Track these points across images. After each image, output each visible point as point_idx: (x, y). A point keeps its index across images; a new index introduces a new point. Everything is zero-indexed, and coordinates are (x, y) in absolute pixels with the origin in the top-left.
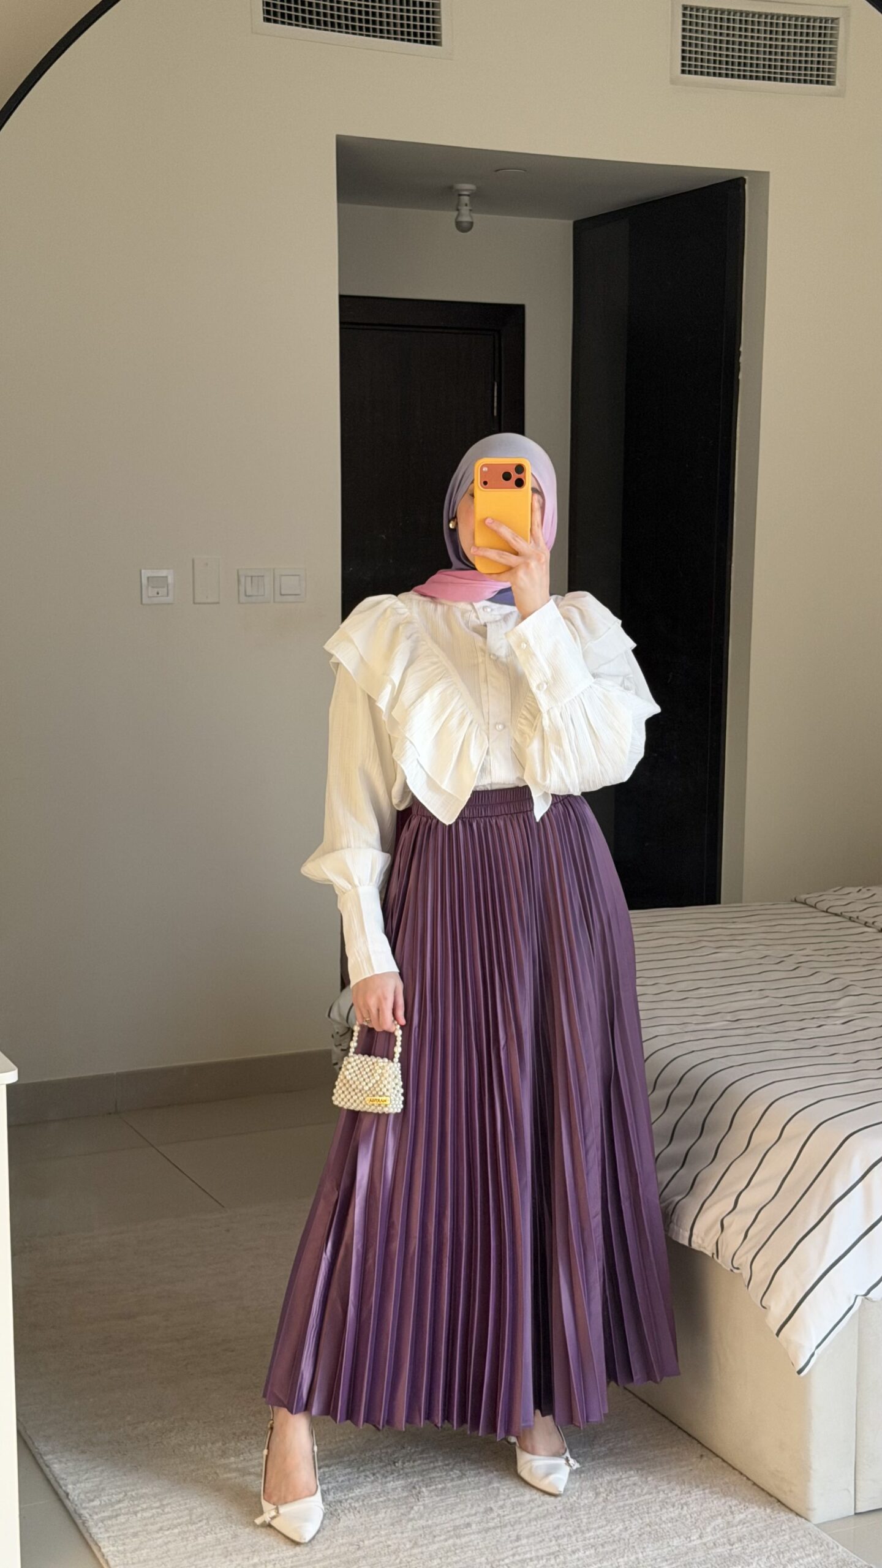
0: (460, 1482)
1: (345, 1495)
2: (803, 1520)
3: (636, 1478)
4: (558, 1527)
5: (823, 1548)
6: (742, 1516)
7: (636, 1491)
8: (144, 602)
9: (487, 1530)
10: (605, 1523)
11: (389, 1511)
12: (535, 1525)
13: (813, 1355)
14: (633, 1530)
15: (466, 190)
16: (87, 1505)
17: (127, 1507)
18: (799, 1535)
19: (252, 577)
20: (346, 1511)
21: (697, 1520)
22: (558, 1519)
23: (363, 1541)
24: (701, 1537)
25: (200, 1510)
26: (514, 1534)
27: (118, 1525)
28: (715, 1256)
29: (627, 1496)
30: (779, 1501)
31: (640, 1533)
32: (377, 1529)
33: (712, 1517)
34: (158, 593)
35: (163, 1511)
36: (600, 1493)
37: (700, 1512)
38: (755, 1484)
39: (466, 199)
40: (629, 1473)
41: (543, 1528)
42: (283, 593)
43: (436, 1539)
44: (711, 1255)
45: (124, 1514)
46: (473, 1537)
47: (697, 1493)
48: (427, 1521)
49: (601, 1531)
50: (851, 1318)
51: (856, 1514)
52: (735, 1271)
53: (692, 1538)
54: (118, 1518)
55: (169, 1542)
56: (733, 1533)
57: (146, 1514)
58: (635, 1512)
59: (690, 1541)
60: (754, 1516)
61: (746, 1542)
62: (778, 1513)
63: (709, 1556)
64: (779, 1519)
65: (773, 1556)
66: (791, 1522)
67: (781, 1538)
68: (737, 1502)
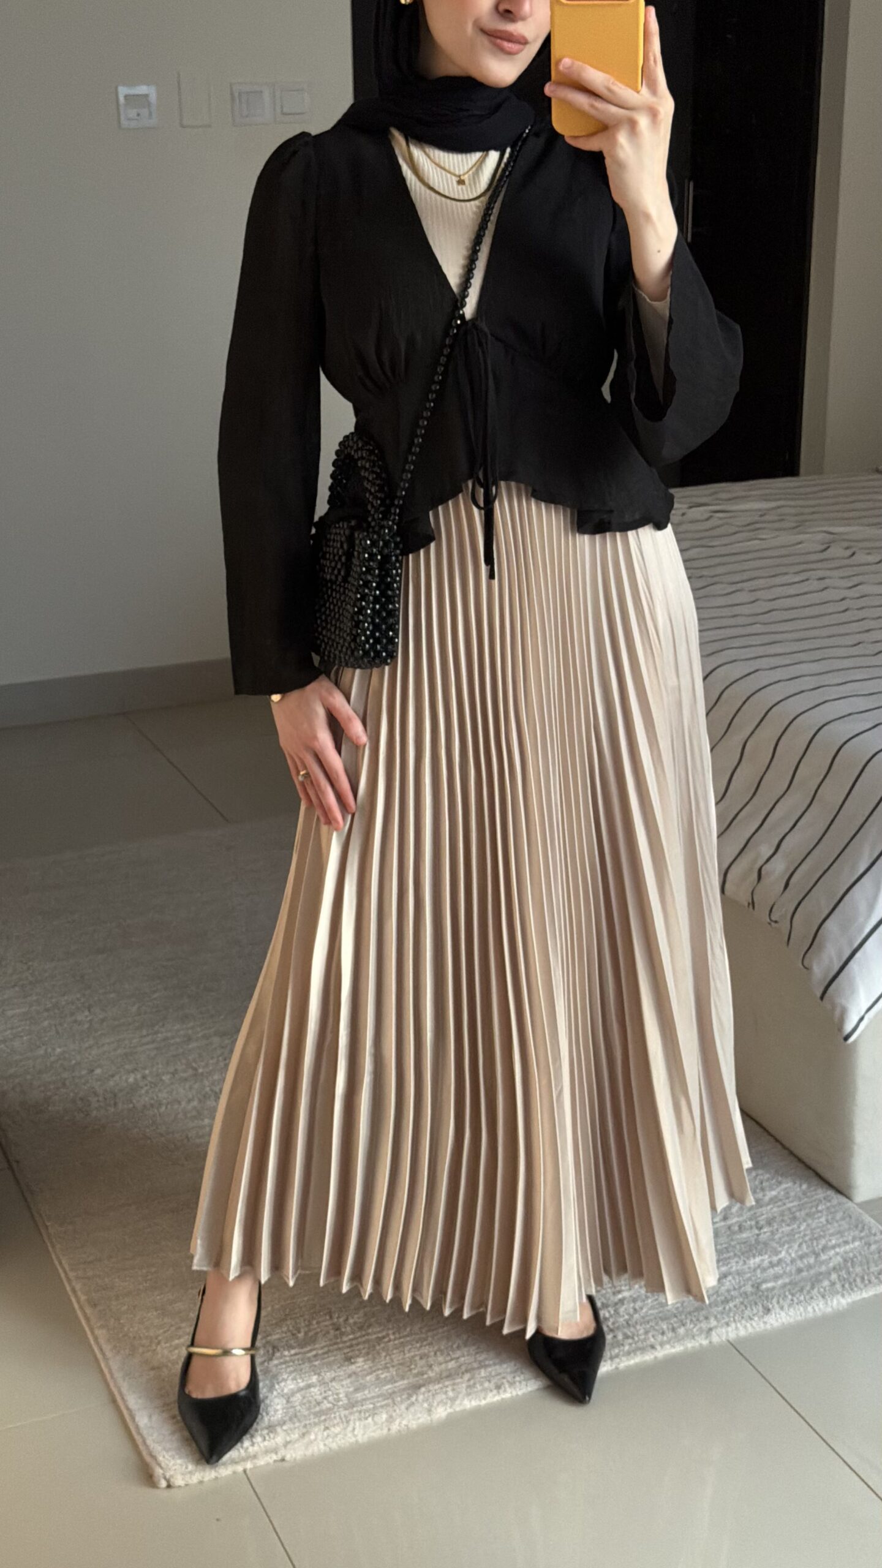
2: (845, 1199)
5: (861, 1235)
6: (774, 1193)
8: (122, 126)
13: (861, 1020)
18: (838, 1217)
19: (247, 93)
28: (751, 907)
30: (818, 1175)
34: (139, 115)
42: (285, 110)
44: (746, 905)
52: (773, 924)
56: (763, 1215)
60: (788, 1193)
61: (776, 1227)
62: (815, 1190)
63: (733, 1243)
64: (816, 1197)
65: (806, 1242)
66: (830, 1201)
67: (817, 1221)
68: (769, 1176)
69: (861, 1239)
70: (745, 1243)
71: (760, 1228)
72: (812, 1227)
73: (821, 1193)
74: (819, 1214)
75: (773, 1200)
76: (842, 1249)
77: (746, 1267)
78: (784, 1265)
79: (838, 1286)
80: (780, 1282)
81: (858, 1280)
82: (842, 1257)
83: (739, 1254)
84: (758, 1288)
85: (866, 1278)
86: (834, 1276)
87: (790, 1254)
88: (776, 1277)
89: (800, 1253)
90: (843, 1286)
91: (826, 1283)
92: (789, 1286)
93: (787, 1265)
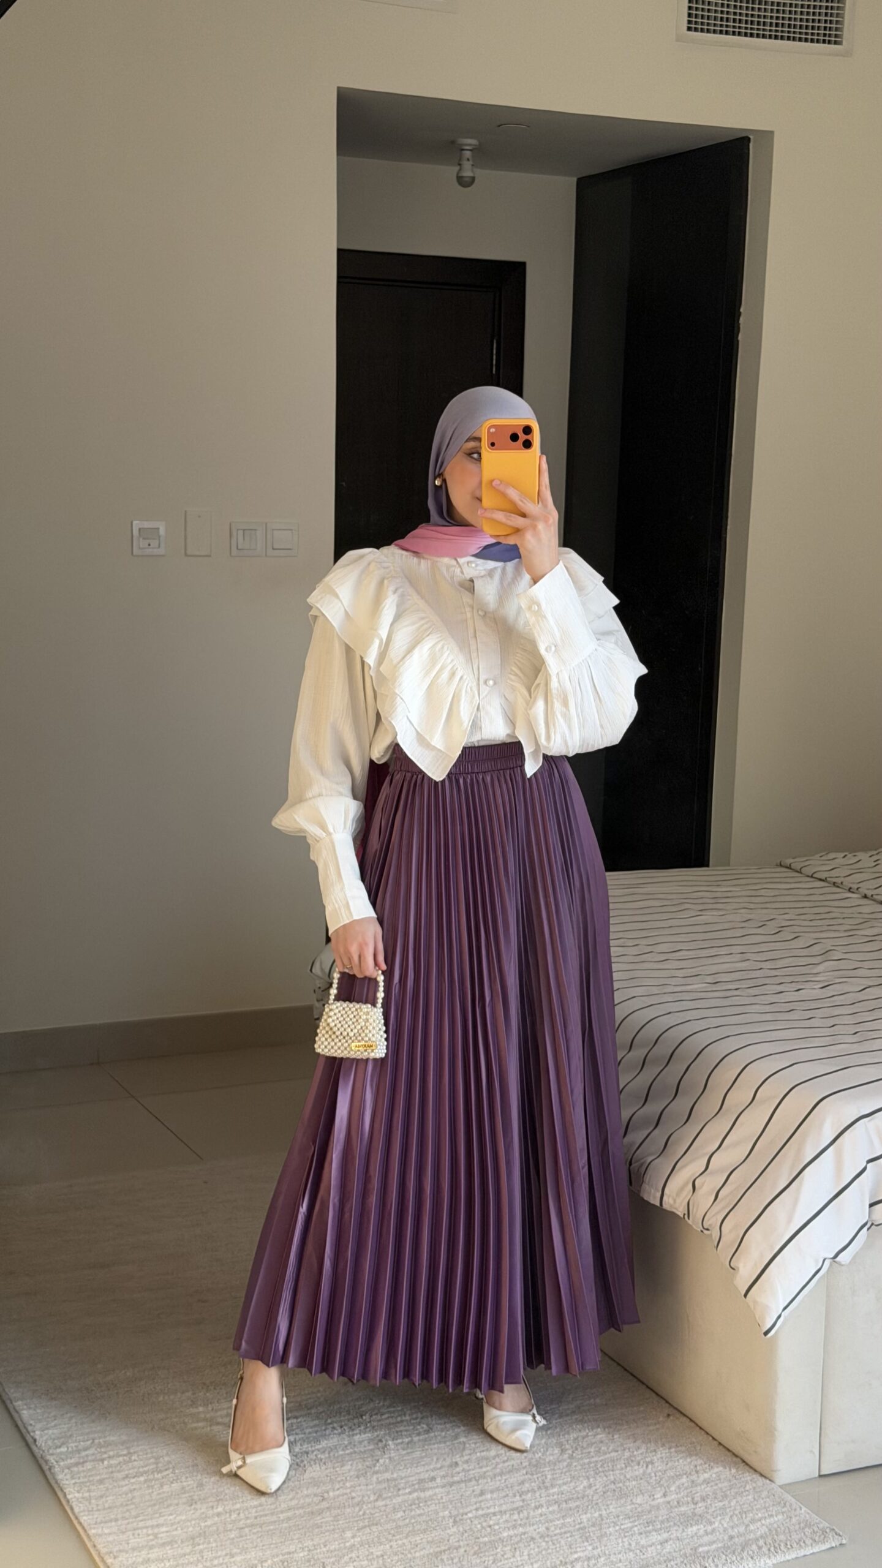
0: (427, 1436)
1: (312, 1447)
2: (768, 1481)
3: (603, 1435)
4: (523, 1483)
5: (783, 1510)
6: (706, 1476)
7: (603, 1448)
8: (134, 553)
9: (451, 1484)
10: (569, 1479)
11: (355, 1463)
12: (500, 1480)
13: (779, 1317)
14: (598, 1487)
15: (470, 145)
16: (55, 1451)
17: (93, 1454)
18: (763, 1496)
19: (244, 530)
20: (312, 1463)
21: (661, 1479)
22: (524, 1475)
23: (328, 1492)
24: (665, 1495)
25: (166, 1459)
26: (478, 1489)
27: (84, 1471)
28: (686, 1217)
29: (592, 1454)
30: (744, 1461)
31: (604, 1490)
32: (342, 1480)
33: (677, 1476)
34: (149, 545)
35: (130, 1458)
36: (566, 1450)
37: (665, 1471)
38: (720, 1444)
39: (468, 154)
40: (595, 1431)
41: (507, 1483)
42: (275, 547)
43: (400, 1492)
44: (682, 1216)
45: (90, 1461)
46: (437, 1490)
47: (663, 1452)
48: (392, 1474)
49: (565, 1487)
50: (818, 1281)
51: (820, 1476)
52: (705, 1232)
53: (655, 1497)
54: (85, 1464)
55: (134, 1489)
56: (697, 1492)
57: (113, 1462)
58: (600, 1469)
59: (654, 1500)
60: (719, 1476)
61: (709, 1502)
62: (743, 1473)
63: (672, 1515)
64: (743, 1480)
65: (736, 1515)
66: (755, 1482)
67: (745, 1498)
68: (702, 1461)
69: (783, 1513)
70: (682, 1515)
71: (696, 1504)
72: (741, 1503)
73: (748, 1476)
74: (747, 1493)
75: (706, 1482)
76: (768, 1521)
77: (685, 1534)
78: (718, 1534)
79: (765, 1549)
80: (714, 1546)
81: (782, 1545)
82: (767, 1527)
83: (679, 1523)
84: (695, 1550)
85: (788, 1543)
86: (761, 1543)
87: (723, 1525)
88: (711, 1543)
89: (731, 1524)
90: (769, 1550)
91: (754, 1547)
92: (722, 1550)
93: (720, 1533)
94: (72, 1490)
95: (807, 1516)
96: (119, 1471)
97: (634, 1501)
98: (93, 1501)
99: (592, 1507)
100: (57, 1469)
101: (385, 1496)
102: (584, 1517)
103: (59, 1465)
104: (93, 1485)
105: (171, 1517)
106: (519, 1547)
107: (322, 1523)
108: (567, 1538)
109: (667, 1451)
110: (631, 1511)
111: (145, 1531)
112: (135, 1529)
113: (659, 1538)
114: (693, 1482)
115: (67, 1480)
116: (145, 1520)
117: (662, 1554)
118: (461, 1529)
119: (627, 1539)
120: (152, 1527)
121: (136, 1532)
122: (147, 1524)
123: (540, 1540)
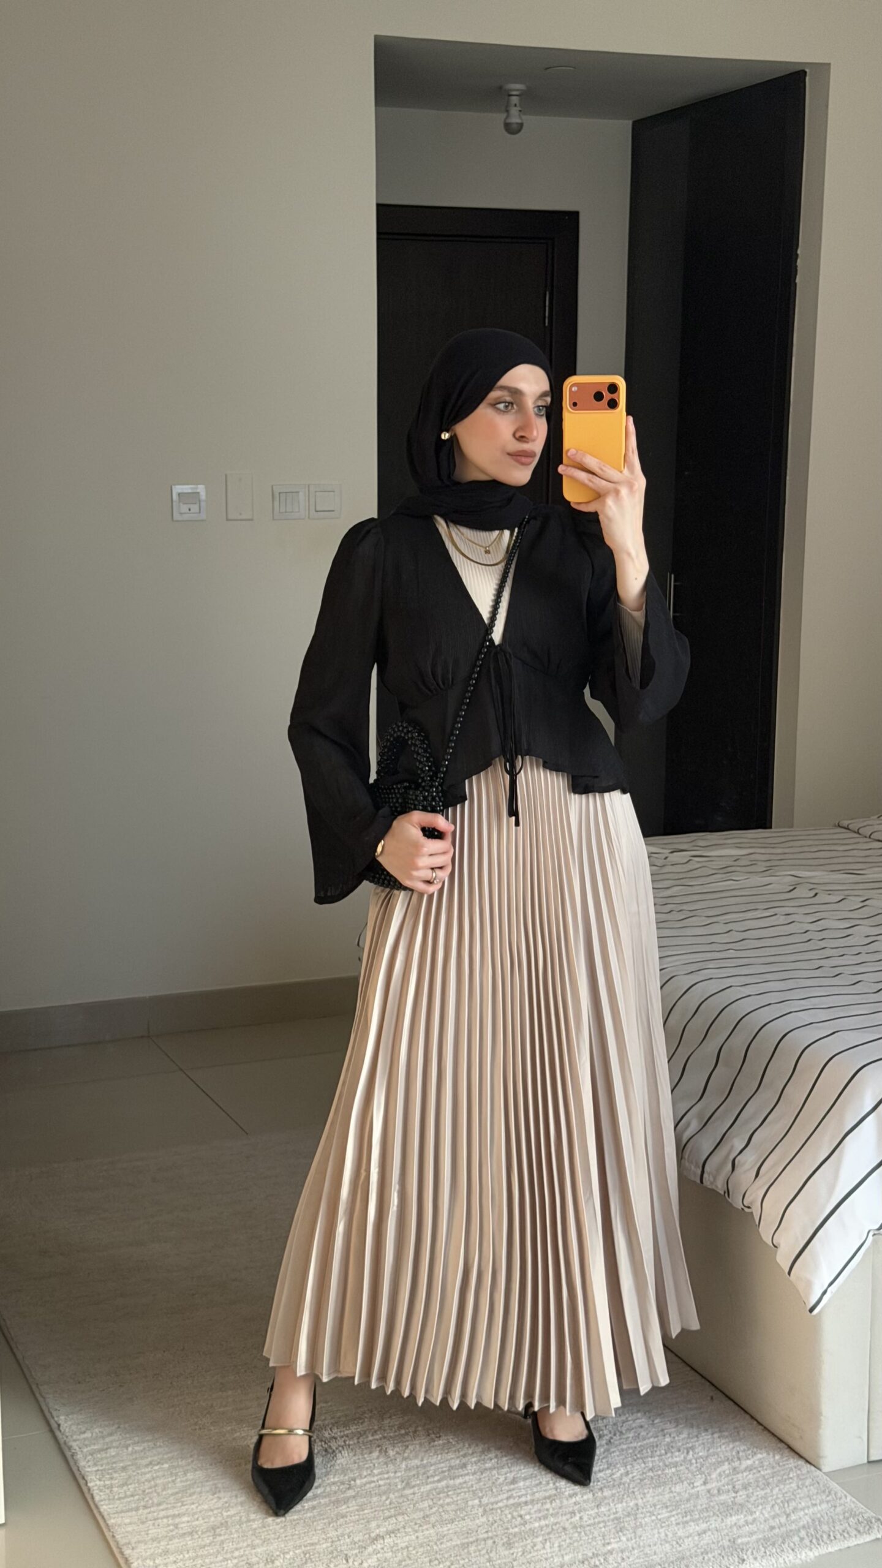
5: (828, 1498)
6: (749, 1462)
8: (175, 519)
10: (606, 1466)
11: (384, 1449)
13: (824, 1293)
14: (635, 1474)
15: (517, 90)
16: (78, 1437)
17: (118, 1440)
18: (807, 1484)
19: (286, 493)
20: (340, 1448)
21: (702, 1465)
23: (355, 1481)
24: (705, 1483)
28: (726, 1195)
30: (790, 1447)
32: (370, 1467)
33: (718, 1463)
34: (190, 510)
37: (707, 1457)
38: (766, 1429)
39: (515, 100)
42: (318, 509)
44: (722, 1193)
47: (706, 1437)
48: (421, 1460)
51: (869, 1462)
52: (746, 1210)
53: (695, 1484)
55: (158, 1477)
56: (738, 1480)
57: (137, 1448)
58: (639, 1456)
59: (693, 1488)
60: (762, 1462)
61: (751, 1490)
62: (787, 1460)
63: (712, 1504)
64: (787, 1466)
65: (778, 1504)
66: (800, 1469)
67: (788, 1486)
68: (745, 1447)
70: (722, 1504)
71: (736, 1492)
72: (784, 1491)
73: (793, 1462)
74: (791, 1481)
75: (749, 1469)
76: (811, 1510)
77: (723, 1524)
78: (758, 1524)
79: (807, 1541)
80: (754, 1537)
81: (825, 1537)
82: (810, 1517)
83: (718, 1513)
84: (734, 1542)
85: (831, 1534)
86: (803, 1533)
87: (763, 1515)
88: (752, 1534)
89: (773, 1513)
90: (811, 1541)
91: (796, 1539)
92: (762, 1541)
93: (761, 1523)
94: (93, 1477)
95: (853, 1506)
96: (142, 1458)
97: (673, 1489)
98: (115, 1489)
99: (628, 1496)
100: (79, 1456)
101: (413, 1483)
102: (619, 1506)
103: (82, 1451)
104: (115, 1472)
105: (193, 1506)
106: (550, 1538)
107: (347, 1512)
108: (601, 1528)
109: (709, 1437)
110: (669, 1500)
111: (165, 1520)
112: (155, 1519)
113: (697, 1528)
114: (734, 1469)
115: (89, 1466)
116: (167, 1509)
117: (699, 1546)
118: (491, 1519)
119: (664, 1529)
120: (174, 1516)
121: (157, 1522)
122: (169, 1514)
123: (571, 1531)
